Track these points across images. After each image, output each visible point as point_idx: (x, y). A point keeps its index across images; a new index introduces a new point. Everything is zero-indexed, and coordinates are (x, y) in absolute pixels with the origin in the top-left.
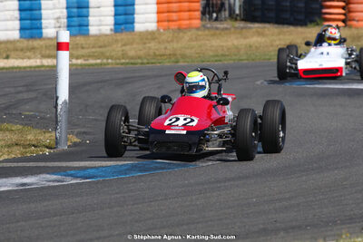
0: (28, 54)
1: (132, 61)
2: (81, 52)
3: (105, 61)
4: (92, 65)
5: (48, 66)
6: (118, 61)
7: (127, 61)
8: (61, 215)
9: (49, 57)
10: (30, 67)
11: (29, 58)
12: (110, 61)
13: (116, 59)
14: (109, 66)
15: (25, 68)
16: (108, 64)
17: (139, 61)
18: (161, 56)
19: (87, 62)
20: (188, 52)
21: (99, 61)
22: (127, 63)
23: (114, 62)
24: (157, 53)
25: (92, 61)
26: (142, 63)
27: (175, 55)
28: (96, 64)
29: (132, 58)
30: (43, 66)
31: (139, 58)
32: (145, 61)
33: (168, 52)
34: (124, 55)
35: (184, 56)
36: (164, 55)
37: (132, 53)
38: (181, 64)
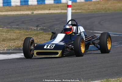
0: (57, 8)
1: (92, 11)
2: (74, 8)
3: (82, 11)
4: (78, 12)
5: (63, 13)
6: (87, 11)
7: (90, 11)
8: (69, 63)
9: (63, 9)
10: (57, 13)
11: (57, 10)
12: (84, 11)
13: (86, 10)
14: (84, 13)
15: (56, 13)
16: (83, 12)
17: (94, 11)
18: (101, 9)
19: (76, 11)
20: (110, 8)
21: (80, 11)
22: (90, 12)
23: (85, 11)
24: (100, 8)
25: (78, 11)
26: (95, 12)
27: (106, 9)
28: (79, 12)
29: (92, 10)
30: (62, 13)
31: (94, 10)
32: (96, 11)
33: (103, 8)
34: (89, 9)
35: (109, 9)
36: (102, 9)
37: (91, 8)
38: (108, 12)
